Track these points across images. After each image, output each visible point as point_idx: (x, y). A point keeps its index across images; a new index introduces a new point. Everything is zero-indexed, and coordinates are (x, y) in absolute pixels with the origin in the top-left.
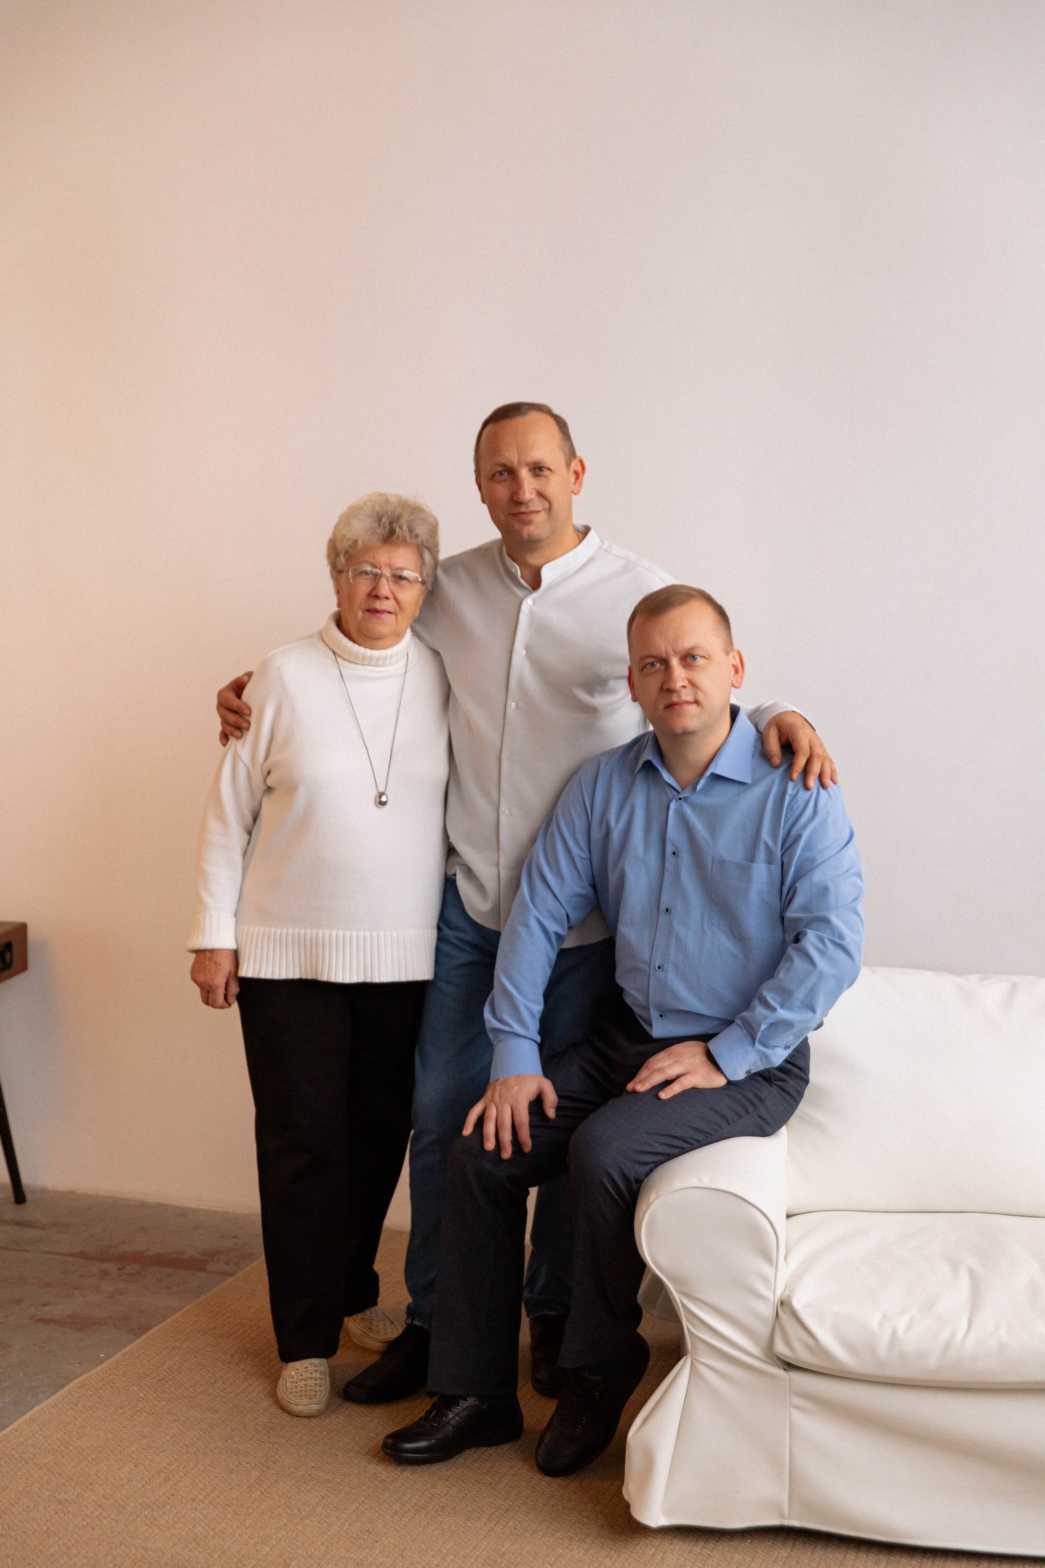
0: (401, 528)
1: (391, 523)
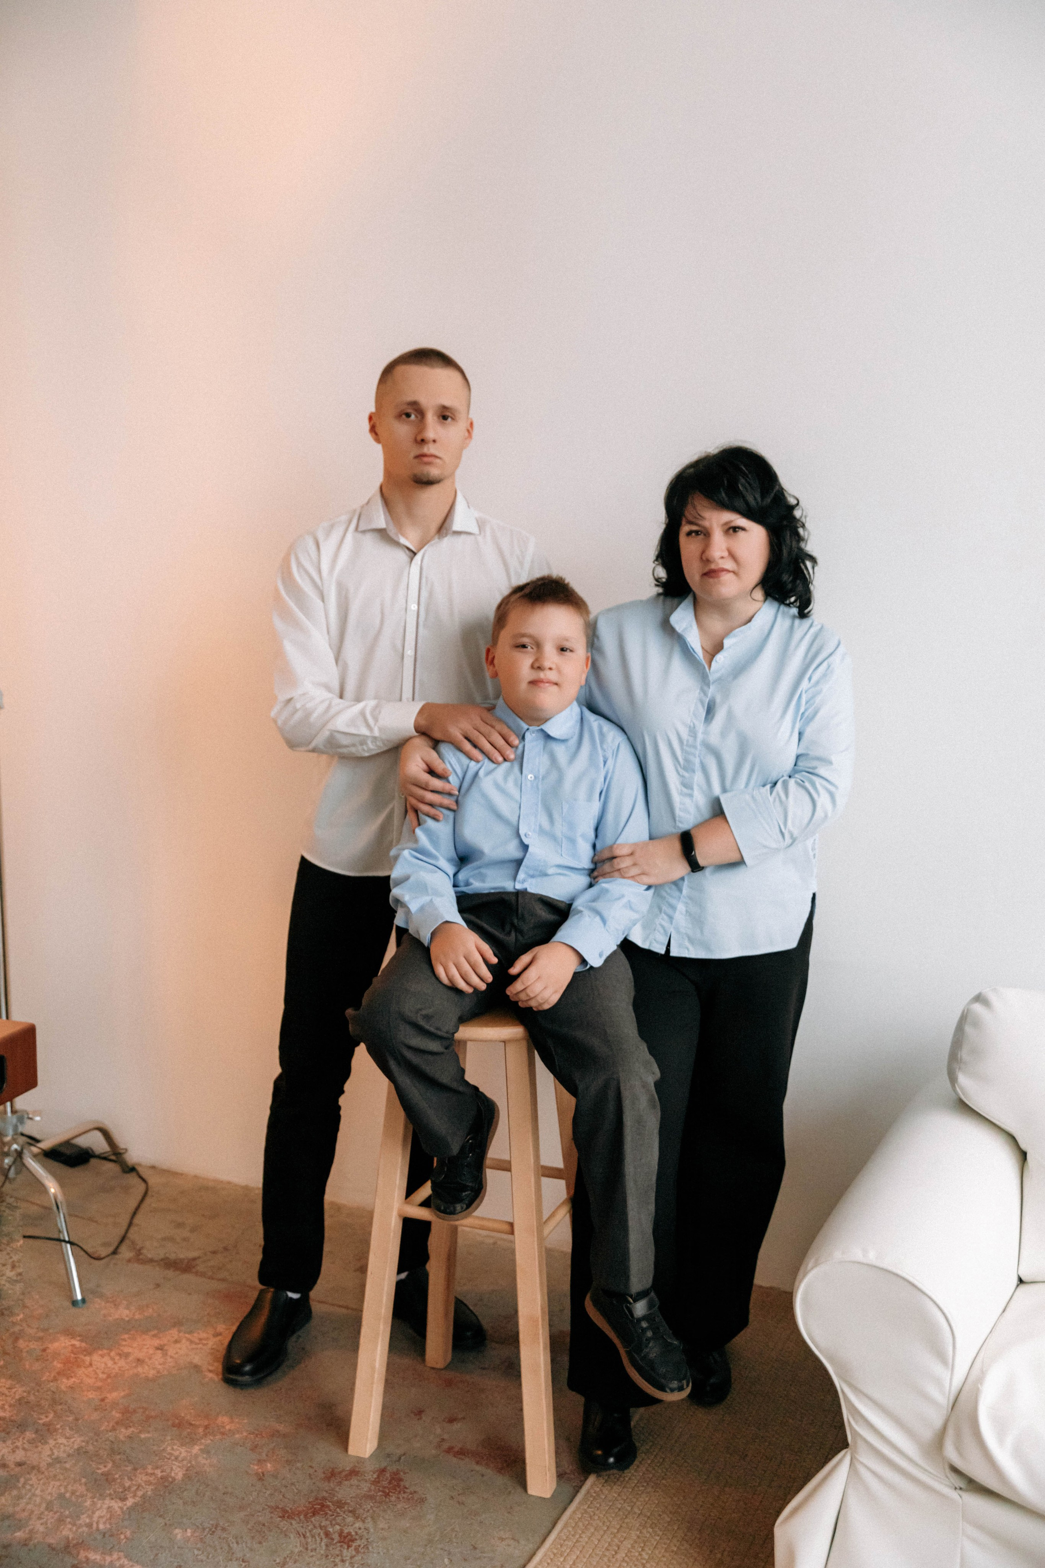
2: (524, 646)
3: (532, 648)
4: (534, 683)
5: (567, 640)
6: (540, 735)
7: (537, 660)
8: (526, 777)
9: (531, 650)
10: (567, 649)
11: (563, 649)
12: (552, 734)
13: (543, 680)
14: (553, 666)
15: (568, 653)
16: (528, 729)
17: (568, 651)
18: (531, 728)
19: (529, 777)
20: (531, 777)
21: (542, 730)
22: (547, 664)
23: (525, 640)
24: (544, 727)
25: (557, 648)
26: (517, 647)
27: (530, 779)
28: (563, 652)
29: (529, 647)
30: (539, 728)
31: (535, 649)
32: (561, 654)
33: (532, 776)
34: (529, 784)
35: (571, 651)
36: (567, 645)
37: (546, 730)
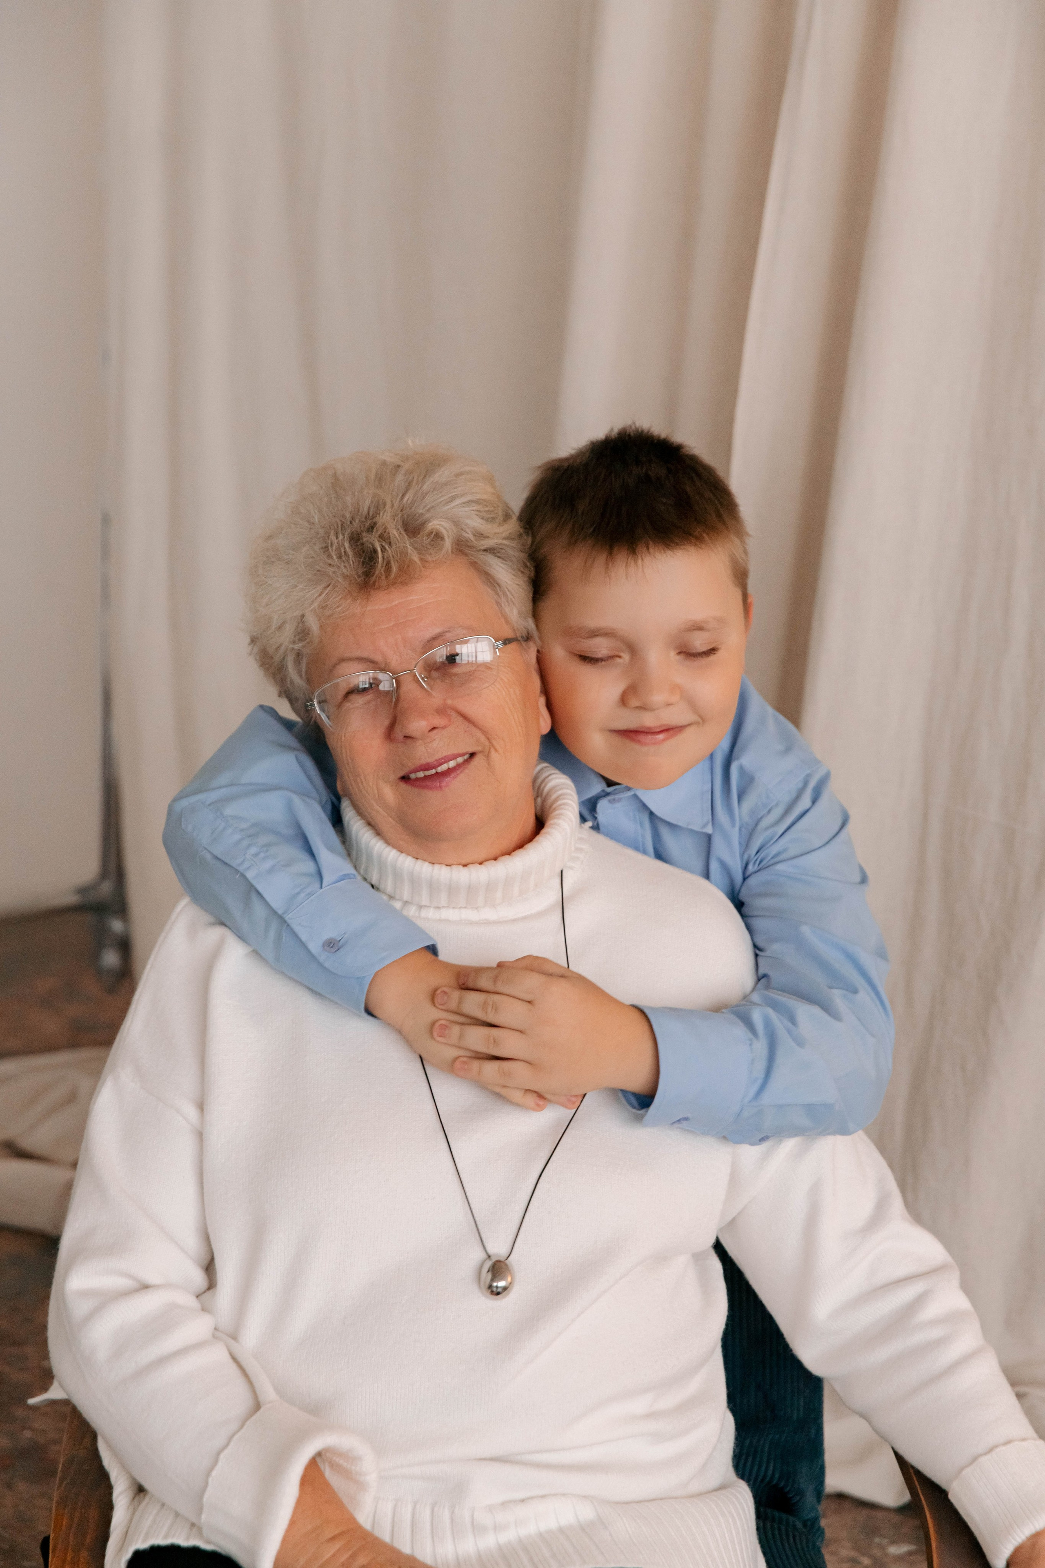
0: (384, 538)
1: (355, 539)
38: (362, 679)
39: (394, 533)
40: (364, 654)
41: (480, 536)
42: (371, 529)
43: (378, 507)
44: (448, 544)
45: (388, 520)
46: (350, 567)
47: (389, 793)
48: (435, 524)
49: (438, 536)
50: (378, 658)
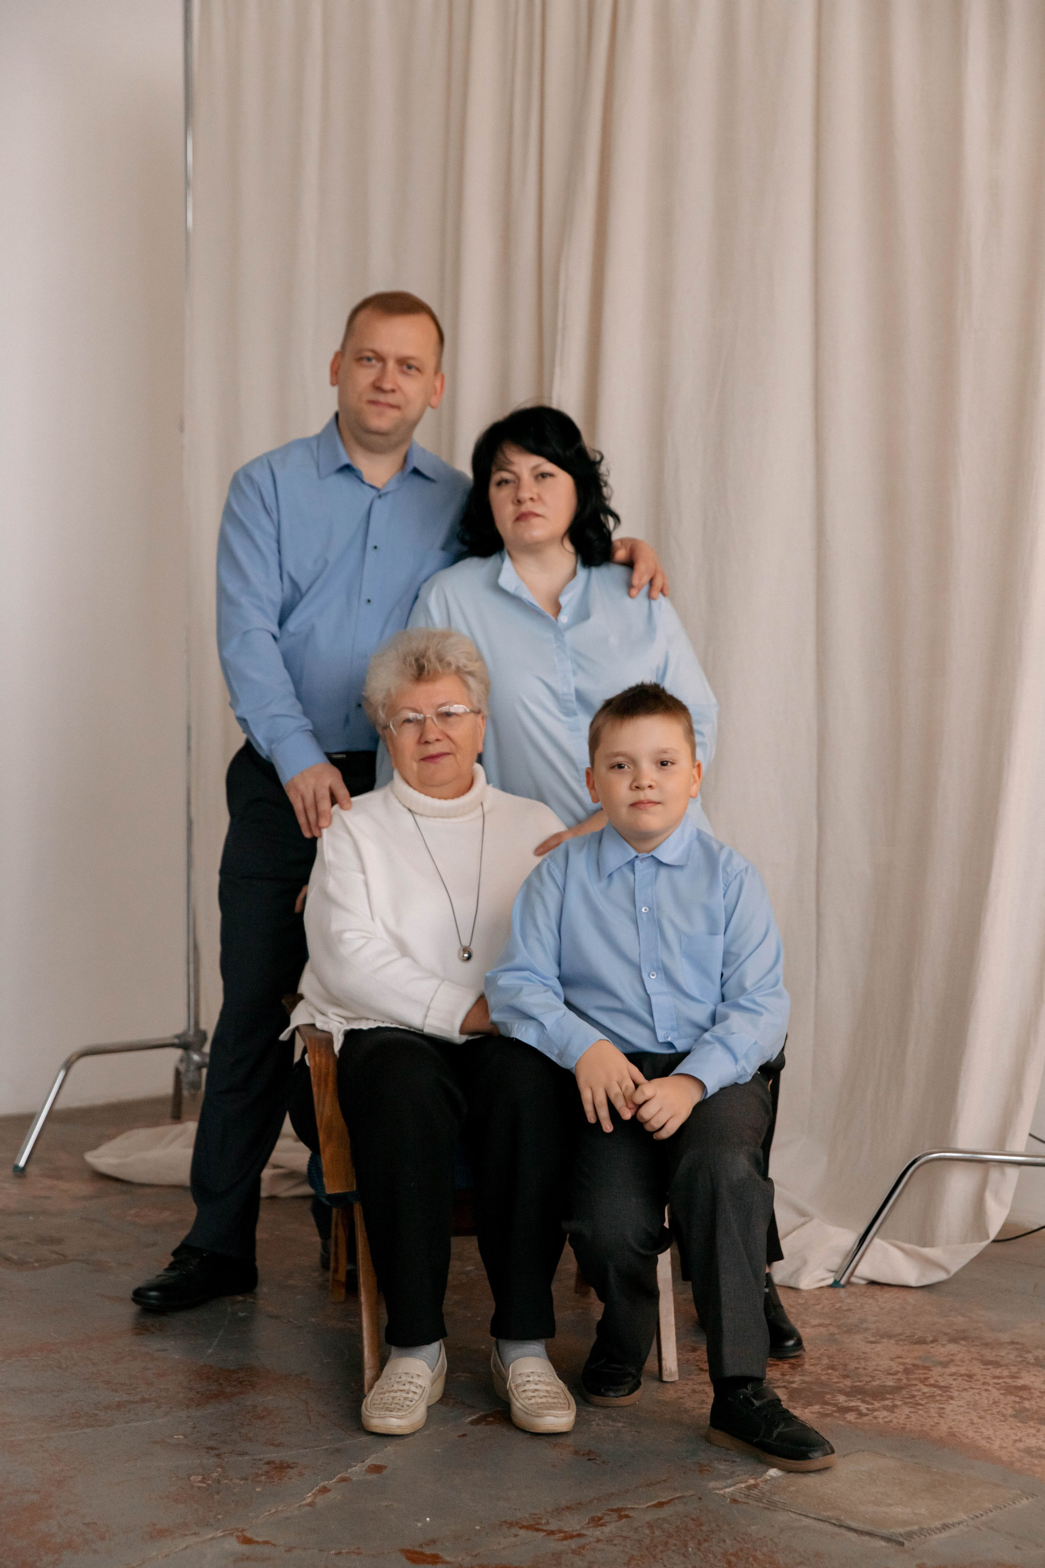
2: (620, 766)
3: (629, 768)
4: (635, 805)
5: (665, 752)
6: (649, 862)
7: (634, 780)
8: (640, 910)
9: (629, 770)
10: (667, 762)
11: (663, 764)
12: (664, 860)
13: (643, 801)
14: (653, 784)
15: (669, 767)
16: (637, 857)
17: (669, 764)
18: (640, 855)
19: (643, 910)
20: (645, 910)
21: (652, 856)
22: (645, 782)
23: (620, 759)
24: (654, 853)
25: (656, 763)
26: (612, 767)
27: (646, 912)
28: (663, 767)
29: (626, 767)
30: (650, 855)
31: (632, 768)
32: (661, 769)
33: (645, 908)
34: (645, 917)
35: (673, 763)
36: (666, 757)
37: (657, 856)
38: (411, 715)
39: (433, 659)
40: (413, 706)
41: (465, 666)
42: (423, 657)
43: (427, 648)
44: (453, 667)
45: (431, 653)
46: (414, 671)
47: (415, 765)
48: (449, 658)
49: (449, 664)
50: (418, 709)
